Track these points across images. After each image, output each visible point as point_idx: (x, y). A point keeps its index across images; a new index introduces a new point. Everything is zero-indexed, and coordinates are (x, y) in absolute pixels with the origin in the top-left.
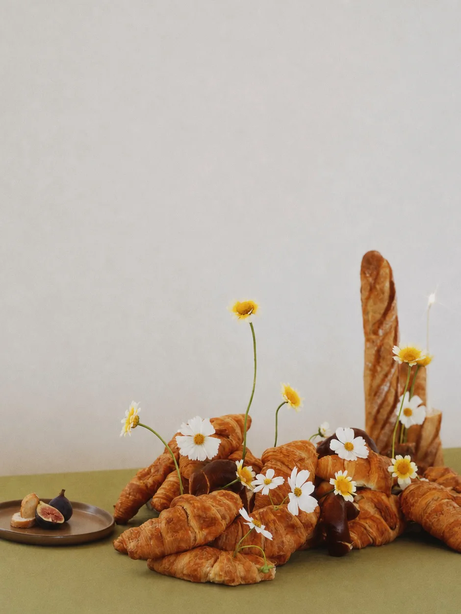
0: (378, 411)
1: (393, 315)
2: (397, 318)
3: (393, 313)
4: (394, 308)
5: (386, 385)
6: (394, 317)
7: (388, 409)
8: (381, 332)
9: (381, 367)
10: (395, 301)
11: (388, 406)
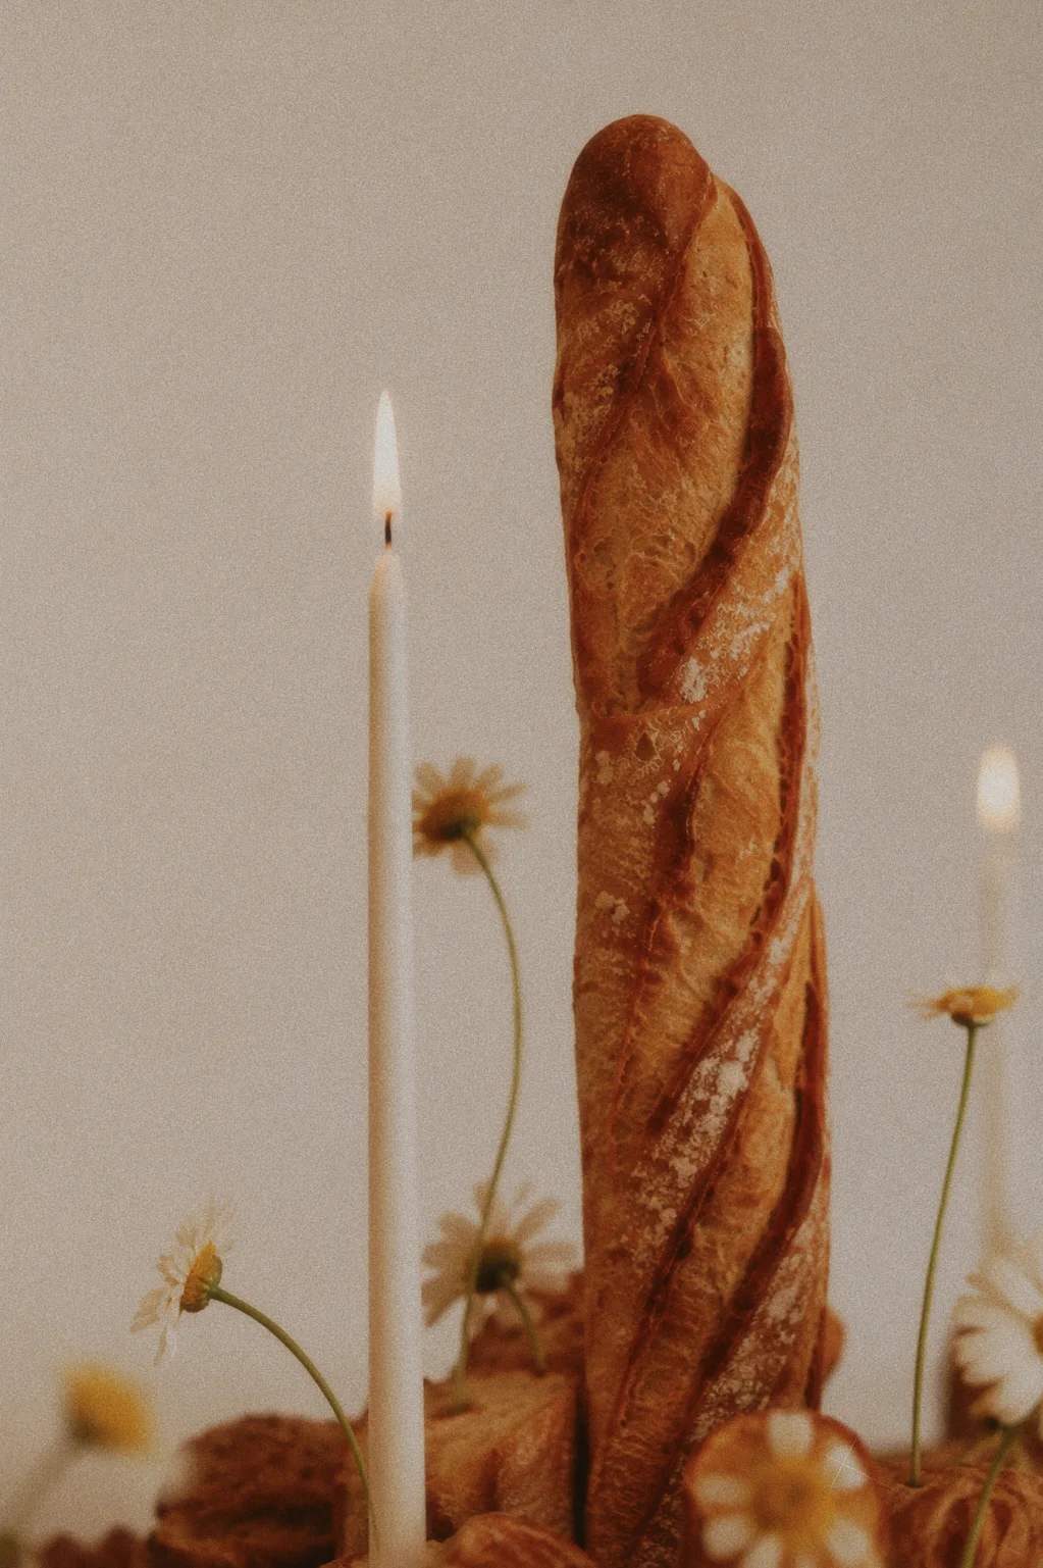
0: (680, 1244)
1: (777, 562)
2: (797, 586)
3: (775, 545)
4: (780, 511)
5: (730, 1056)
6: (782, 580)
7: (754, 1222)
8: (694, 680)
9: (696, 924)
10: (784, 473)
11: (749, 1201)
